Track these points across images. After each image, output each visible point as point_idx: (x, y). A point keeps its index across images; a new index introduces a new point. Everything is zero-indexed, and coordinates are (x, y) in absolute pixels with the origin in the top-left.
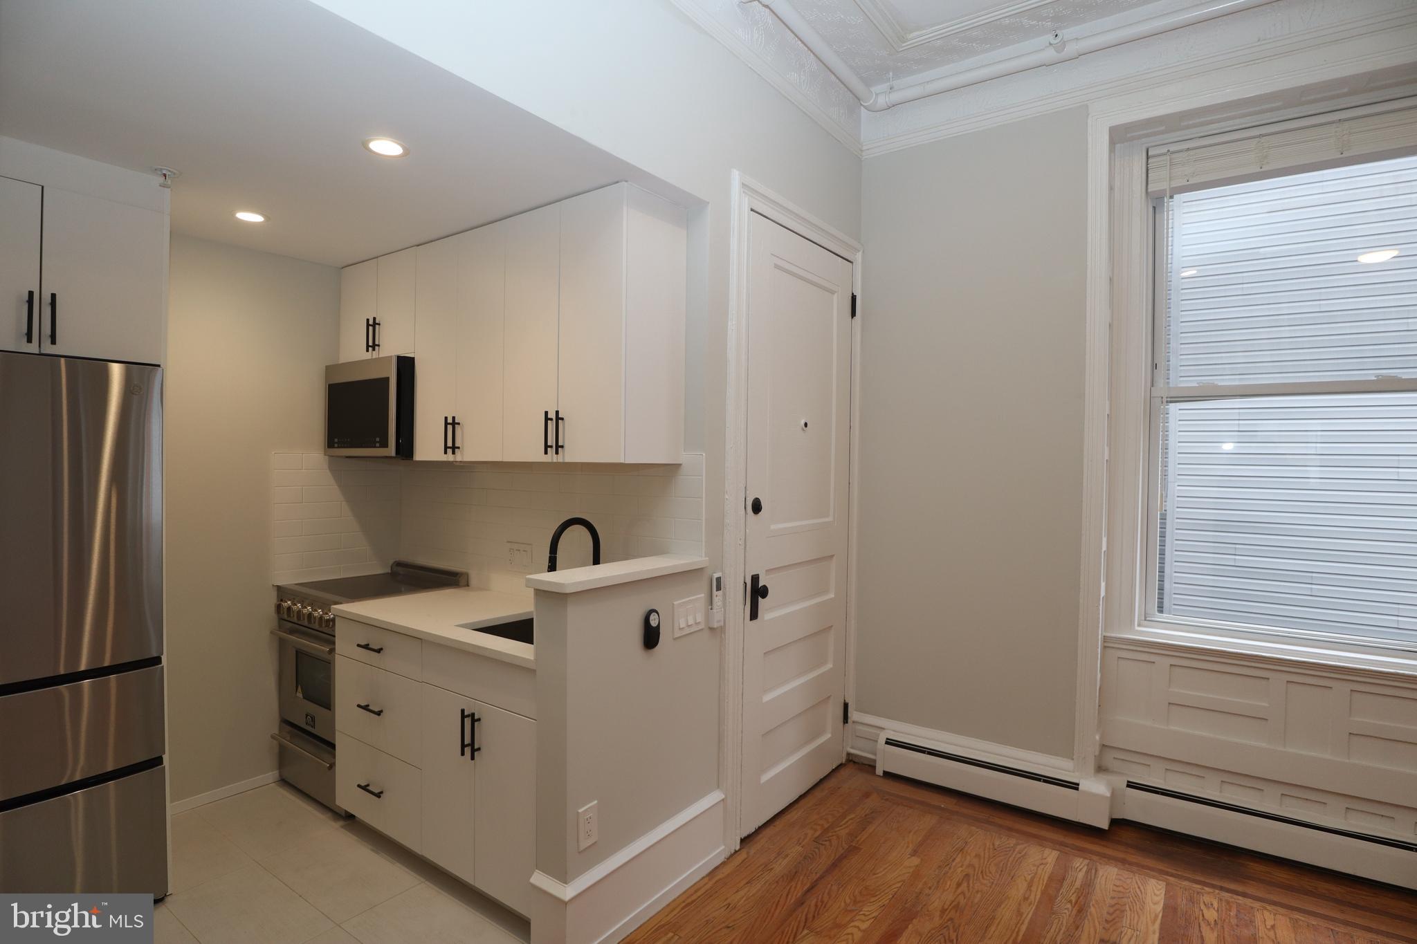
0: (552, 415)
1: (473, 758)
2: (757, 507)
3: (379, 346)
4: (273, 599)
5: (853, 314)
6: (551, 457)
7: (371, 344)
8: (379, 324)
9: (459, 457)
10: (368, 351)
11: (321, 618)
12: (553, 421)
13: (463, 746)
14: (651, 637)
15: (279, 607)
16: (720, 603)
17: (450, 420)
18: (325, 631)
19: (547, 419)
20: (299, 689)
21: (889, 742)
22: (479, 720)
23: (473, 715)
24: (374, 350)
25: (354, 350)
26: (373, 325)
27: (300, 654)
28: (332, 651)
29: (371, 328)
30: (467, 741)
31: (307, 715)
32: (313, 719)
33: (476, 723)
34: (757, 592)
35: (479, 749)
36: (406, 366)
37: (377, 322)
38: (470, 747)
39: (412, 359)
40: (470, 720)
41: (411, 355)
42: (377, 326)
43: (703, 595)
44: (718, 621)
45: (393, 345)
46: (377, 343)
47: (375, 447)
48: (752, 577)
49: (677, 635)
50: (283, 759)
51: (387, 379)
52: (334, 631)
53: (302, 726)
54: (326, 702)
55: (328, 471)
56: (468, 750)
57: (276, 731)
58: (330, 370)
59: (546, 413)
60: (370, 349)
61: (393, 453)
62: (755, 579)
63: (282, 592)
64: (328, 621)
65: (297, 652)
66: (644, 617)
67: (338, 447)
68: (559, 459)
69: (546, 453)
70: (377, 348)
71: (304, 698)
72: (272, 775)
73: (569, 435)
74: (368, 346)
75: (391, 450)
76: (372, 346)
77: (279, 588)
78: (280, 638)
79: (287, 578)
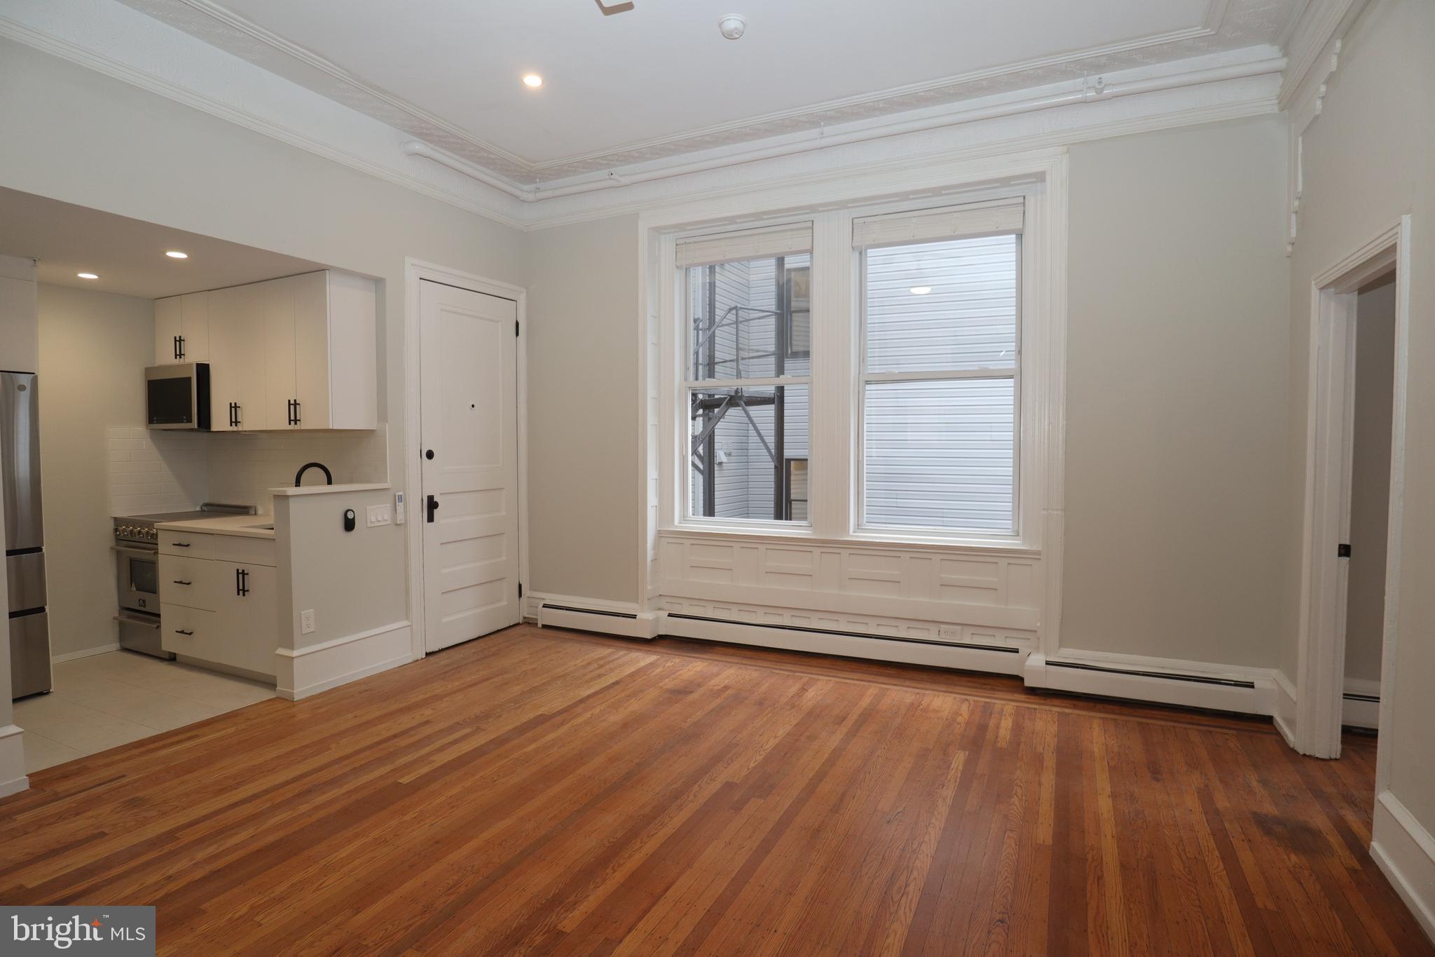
0: (292, 402)
1: (244, 595)
2: (430, 455)
3: (184, 355)
4: (111, 525)
5: (517, 334)
6: (293, 426)
7: (178, 353)
8: (184, 340)
9: (240, 428)
10: (176, 358)
11: (147, 532)
12: (294, 405)
13: (238, 590)
14: (349, 525)
15: (116, 530)
16: (402, 510)
17: (233, 405)
18: (151, 541)
19: (290, 404)
20: (133, 584)
21: (544, 606)
22: (247, 574)
23: (243, 571)
24: (180, 357)
25: (166, 357)
26: (179, 341)
27: (132, 562)
28: (156, 553)
29: (178, 343)
30: (241, 587)
31: (140, 600)
32: (144, 601)
33: (245, 576)
34: (432, 505)
35: (248, 591)
36: (203, 371)
37: (182, 339)
38: (242, 590)
39: (209, 365)
40: (242, 574)
41: (208, 363)
42: (182, 342)
43: (388, 505)
44: (400, 520)
45: (194, 355)
46: (182, 353)
47: (183, 422)
48: (428, 496)
49: (369, 526)
50: (123, 633)
51: (189, 379)
52: (157, 541)
53: (137, 608)
54: (153, 589)
55: (149, 440)
56: (241, 592)
57: (117, 615)
58: (148, 370)
59: (289, 401)
60: (178, 357)
61: (196, 427)
62: (431, 498)
63: (117, 521)
64: (153, 534)
65: (131, 560)
66: (343, 514)
67: (157, 423)
68: (297, 427)
69: (290, 424)
70: (182, 356)
71: (137, 590)
72: (116, 646)
73: (303, 413)
74: (176, 355)
75: (195, 424)
76: (179, 355)
77: (115, 519)
78: (117, 551)
79: (122, 511)
